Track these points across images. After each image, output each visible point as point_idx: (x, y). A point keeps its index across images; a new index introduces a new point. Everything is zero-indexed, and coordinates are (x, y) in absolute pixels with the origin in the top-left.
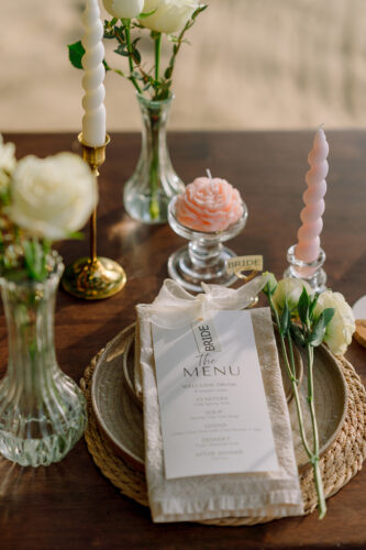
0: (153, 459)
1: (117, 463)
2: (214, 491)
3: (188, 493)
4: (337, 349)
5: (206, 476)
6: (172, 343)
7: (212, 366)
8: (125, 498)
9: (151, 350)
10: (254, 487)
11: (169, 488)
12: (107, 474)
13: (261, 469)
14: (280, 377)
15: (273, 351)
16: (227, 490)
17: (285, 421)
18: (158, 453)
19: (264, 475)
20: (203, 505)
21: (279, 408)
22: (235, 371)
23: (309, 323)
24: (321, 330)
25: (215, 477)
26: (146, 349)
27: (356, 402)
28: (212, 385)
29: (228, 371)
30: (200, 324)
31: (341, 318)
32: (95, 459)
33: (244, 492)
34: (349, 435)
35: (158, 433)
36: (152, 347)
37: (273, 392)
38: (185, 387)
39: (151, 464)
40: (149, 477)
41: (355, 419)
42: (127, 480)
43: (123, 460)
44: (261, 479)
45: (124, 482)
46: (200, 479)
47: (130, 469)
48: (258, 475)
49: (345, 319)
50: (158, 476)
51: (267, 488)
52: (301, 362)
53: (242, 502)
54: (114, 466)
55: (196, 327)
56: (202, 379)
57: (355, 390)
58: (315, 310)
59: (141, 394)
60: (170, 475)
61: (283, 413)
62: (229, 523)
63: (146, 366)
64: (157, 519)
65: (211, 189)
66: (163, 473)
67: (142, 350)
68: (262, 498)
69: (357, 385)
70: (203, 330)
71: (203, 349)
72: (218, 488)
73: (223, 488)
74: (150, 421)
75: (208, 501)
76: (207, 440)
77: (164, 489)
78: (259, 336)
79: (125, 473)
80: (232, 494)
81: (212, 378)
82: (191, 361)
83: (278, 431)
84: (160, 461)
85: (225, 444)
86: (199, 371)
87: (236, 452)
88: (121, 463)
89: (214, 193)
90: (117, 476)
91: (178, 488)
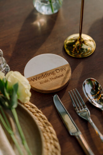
4: (25, 100)
23: (7, 95)
24: (15, 97)
27: (44, 127)
31: (22, 85)
34: (48, 149)
41: (47, 137)
49: (24, 85)
57: (42, 120)
58: (8, 86)
69: (41, 117)
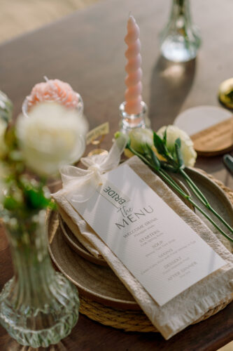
0: (141, 297)
1: (108, 312)
2: (194, 299)
3: (179, 309)
5: (184, 292)
6: (94, 210)
7: (132, 213)
8: (130, 333)
9: (83, 221)
10: (217, 282)
11: (165, 311)
12: (107, 323)
13: (215, 269)
14: (180, 199)
15: (162, 184)
16: (202, 293)
17: (206, 228)
18: (142, 291)
19: (219, 271)
20: (193, 312)
21: (195, 221)
22: (149, 210)
25: (190, 289)
26: (80, 223)
28: (142, 226)
29: (145, 212)
30: (103, 188)
32: (91, 317)
33: (213, 289)
35: (132, 278)
36: (83, 219)
37: (183, 212)
38: (125, 236)
39: (143, 301)
40: (147, 311)
42: (124, 320)
43: (111, 308)
44: (219, 275)
45: (123, 323)
46: (182, 295)
47: (120, 311)
48: (215, 273)
50: (153, 307)
51: (227, 279)
52: (181, 183)
53: (216, 296)
54: (107, 315)
55: (101, 191)
56: (133, 226)
59: (101, 256)
60: (161, 302)
61: (200, 223)
62: (210, 314)
63: (88, 234)
64: (168, 337)
65: (51, 89)
66: (156, 303)
67: (78, 224)
68: (227, 287)
70: (108, 191)
71: (117, 204)
72: (196, 296)
73: (199, 293)
74: (121, 271)
75: (195, 307)
76: (168, 266)
77: (163, 314)
78: (145, 178)
79: (119, 316)
80: (207, 295)
81: (139, 222)
82: (116, 217)
83: (205, 236)
84: (148, 297)
85: (181, 263)
86: (127, 221)
87: (192, 265)
88: (110, 310)
89: (56, 91)
90: (115, 321)
91: (172, 309)
